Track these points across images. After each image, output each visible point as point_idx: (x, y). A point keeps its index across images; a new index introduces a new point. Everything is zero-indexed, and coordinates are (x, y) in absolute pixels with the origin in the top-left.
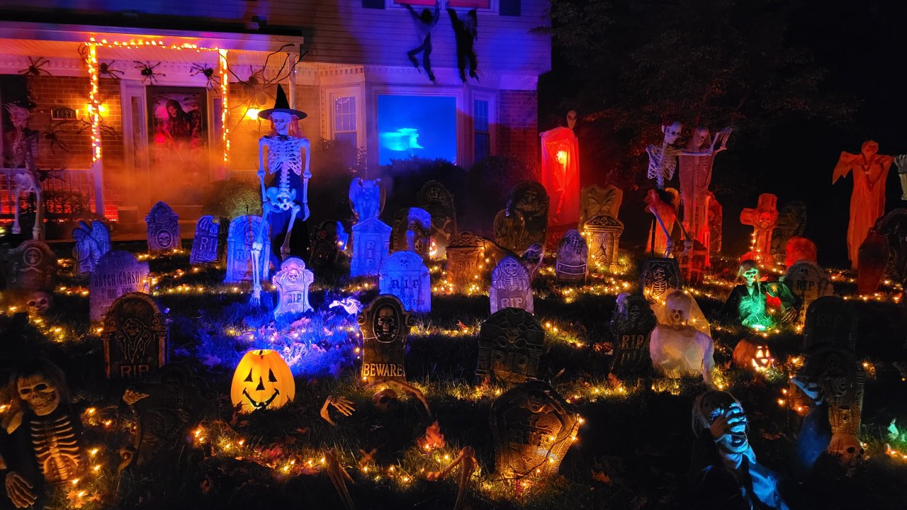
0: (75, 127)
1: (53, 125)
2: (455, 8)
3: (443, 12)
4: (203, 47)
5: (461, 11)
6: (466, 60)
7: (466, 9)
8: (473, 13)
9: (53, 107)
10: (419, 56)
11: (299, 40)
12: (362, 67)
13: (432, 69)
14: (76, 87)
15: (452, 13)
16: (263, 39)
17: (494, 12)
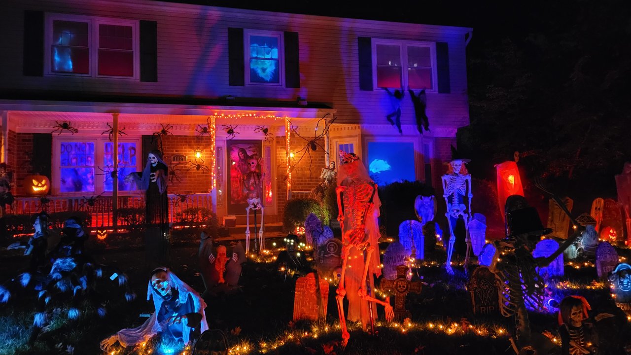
0: (185, 167)
1: (172, 166)
2: (412, 90)
3: (406, 91)
4: (278, 117)
5: (416, 91)
6: (421, 120)
7: (419, 90)
8: (423, 92)
9: (173, 155)
10: (393, 118)
11: (333, 112)
12: (360, 125)
13: (401, 126)
14: (186, 142)
15: (411, 92)
16: (313, 111)
17: (435, 91)
